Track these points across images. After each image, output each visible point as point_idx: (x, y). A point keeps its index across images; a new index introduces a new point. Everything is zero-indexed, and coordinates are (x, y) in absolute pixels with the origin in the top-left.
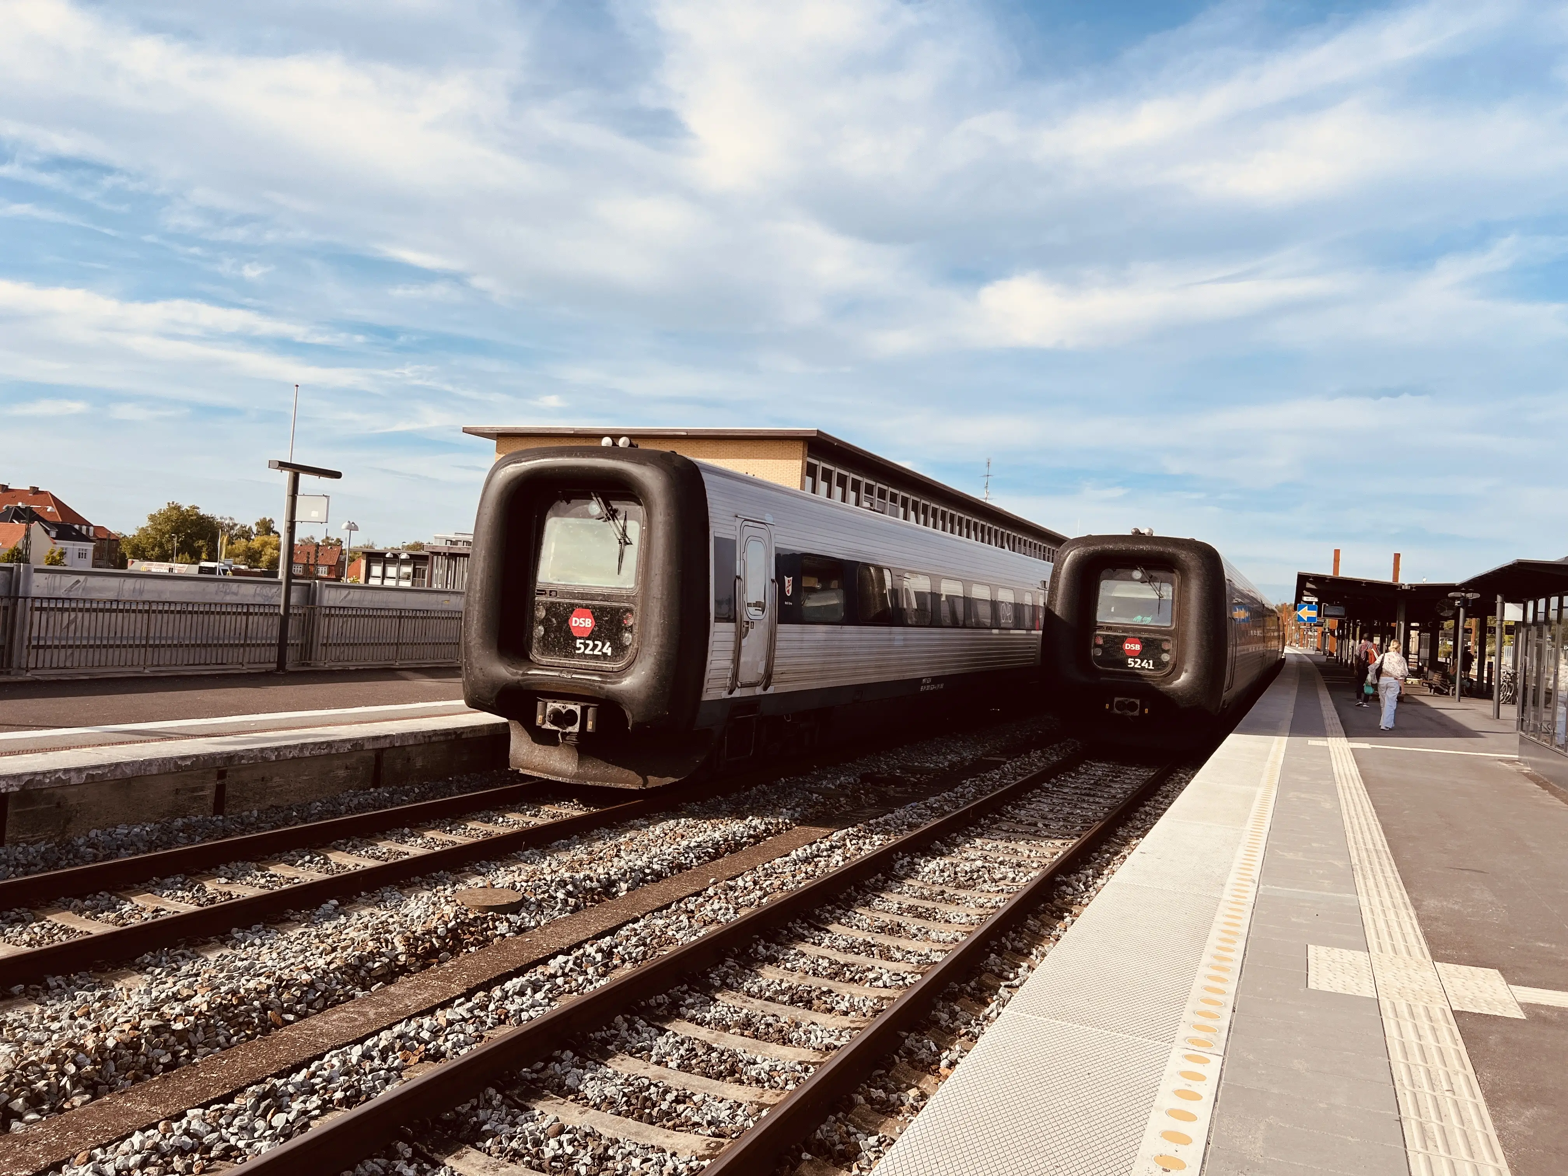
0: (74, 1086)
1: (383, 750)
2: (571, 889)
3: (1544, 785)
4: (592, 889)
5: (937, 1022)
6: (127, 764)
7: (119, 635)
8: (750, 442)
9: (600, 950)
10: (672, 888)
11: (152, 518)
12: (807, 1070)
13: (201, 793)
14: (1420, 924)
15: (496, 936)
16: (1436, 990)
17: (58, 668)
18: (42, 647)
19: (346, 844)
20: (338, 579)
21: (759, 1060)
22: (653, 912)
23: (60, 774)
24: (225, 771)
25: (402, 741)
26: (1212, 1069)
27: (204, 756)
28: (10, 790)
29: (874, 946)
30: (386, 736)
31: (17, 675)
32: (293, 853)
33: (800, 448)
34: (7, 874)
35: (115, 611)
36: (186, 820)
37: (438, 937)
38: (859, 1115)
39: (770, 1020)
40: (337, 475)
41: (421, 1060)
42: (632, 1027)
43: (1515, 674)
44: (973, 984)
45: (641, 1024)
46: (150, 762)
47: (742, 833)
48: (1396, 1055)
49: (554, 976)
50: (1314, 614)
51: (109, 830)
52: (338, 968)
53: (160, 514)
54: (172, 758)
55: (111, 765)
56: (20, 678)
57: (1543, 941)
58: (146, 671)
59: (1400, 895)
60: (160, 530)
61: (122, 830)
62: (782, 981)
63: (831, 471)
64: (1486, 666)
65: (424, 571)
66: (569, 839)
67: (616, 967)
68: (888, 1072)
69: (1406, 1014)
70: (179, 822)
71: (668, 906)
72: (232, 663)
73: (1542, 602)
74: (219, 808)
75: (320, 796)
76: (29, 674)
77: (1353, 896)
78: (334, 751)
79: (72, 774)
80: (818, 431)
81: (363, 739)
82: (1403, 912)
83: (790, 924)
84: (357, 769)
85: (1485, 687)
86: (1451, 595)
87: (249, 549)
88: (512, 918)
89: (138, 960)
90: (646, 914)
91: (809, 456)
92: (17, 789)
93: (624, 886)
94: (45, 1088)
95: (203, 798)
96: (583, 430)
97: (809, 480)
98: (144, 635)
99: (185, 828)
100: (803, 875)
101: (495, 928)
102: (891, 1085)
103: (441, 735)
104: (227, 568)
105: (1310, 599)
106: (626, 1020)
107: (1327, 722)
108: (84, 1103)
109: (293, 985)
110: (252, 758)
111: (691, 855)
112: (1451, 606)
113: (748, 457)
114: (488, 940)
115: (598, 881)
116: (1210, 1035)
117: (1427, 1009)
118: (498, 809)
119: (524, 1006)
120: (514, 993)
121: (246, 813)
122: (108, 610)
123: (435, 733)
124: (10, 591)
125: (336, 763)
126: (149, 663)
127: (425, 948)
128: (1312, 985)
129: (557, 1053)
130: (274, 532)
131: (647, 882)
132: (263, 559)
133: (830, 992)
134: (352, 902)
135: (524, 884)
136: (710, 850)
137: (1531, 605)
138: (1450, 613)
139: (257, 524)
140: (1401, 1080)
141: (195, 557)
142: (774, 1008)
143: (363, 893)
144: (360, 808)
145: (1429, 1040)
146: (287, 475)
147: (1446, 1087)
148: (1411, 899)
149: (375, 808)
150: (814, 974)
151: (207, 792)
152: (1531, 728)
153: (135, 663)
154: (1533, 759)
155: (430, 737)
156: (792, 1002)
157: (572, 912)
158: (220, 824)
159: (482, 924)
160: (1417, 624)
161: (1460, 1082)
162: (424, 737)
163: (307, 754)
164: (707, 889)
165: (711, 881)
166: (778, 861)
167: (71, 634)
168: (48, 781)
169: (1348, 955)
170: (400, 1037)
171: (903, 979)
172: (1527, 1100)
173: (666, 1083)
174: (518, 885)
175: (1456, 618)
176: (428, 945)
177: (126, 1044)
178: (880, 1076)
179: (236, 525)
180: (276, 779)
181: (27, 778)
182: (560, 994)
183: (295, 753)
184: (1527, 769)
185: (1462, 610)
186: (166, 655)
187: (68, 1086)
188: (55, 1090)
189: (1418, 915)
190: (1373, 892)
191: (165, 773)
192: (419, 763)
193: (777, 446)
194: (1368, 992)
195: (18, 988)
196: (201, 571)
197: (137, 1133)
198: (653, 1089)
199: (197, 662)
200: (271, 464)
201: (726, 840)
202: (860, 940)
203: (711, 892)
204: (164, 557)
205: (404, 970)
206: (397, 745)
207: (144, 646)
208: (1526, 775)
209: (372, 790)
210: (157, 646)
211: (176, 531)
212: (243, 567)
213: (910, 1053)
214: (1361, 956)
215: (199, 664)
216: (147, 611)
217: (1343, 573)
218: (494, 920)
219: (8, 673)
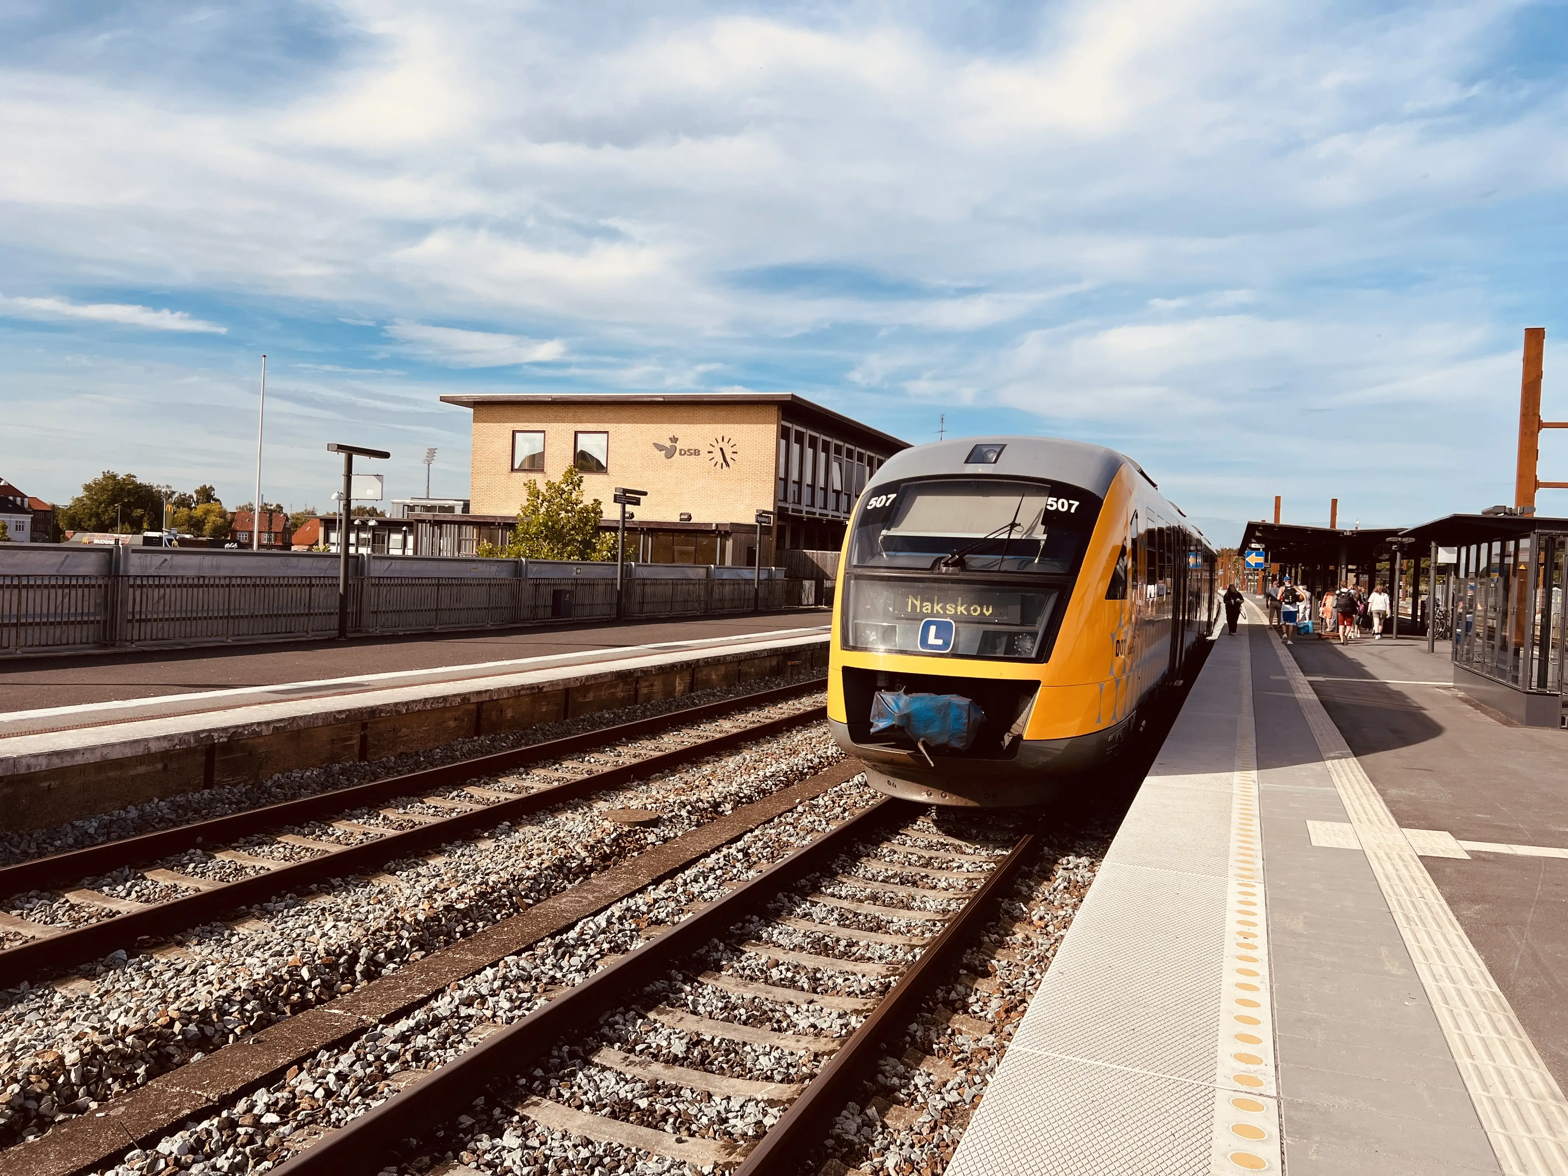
0: (412, 946)
1: (482, 703)
2: (690, 809)
3: (1476, 707)
4: (705, 809)
5: (1020, 892)
6: (301, 717)
7: (206, 608)
8: (725, 407)
9: (739, 851)
10: (771, 807)
11: (88, 488)
12: (935, 925)
13: (350, 743)
14: (1387, 806)
15: (648, 844)
16: (1404, 844)
17: (157, 639)
18: (144, 620)
19: (479, 781)
20: (288, 546)
21: (895, 920)
22: (764, 824)
23: (255, 727)
24: (367, 724)
25: (499, 695)
26: (1260, 889)
27: (354, 710)
28: (221, 740)
29: (947, 845)
30: (486, 691)
31: (121, 646)
32: (441, 789)
33: (774, 412)
34: (225, 810)
35: (201, 586)
36: (341, 766)
37: (607, 845)
38: (988, 949)
39: (892, 895)
40: (386, 455)
41: (649, 925)
42: (791, 900)
43: (1447, 611)
44: (1037, 867)
45: (797, 898)
46: (315, 717)
47: (803, 765)
48: (1382, 881)
49: (712, 869)
50: (1261, 559)
51: (287, 774)
52: (548, 868)
53: (95, 484)
54: (331, 712)
55: (289, 718)
56: (123, 650)
57: (1480, 813)
58: (229, 640)
59: (1369, 787)
60: (96, 500)
61: (296, 774)
62: (887, 870)
63: (803, 433)
64: (1419, 604)
65: (384, 537)
66: (662, 773)
67: (755, 863)
68: (997, 923)
69: (1385, 858)
70: (337, 767)
71: (772, 820)
72: (299, 632)
73: (1474, 548)
74: (363, 756)
75: (437, 744)
76: (133, 646)
77: (1333, 789)
78: (448, 705)
79: (263, 727)
80: (792, 395)
81: (469, 693)
82: (1372, 798)
83: (876, 830)
84: (463, 720)
85: (1419, 625)
86: (1388, 539)
87: (191, 518)
88: (656, 830)
89: (386, 867)
90: (758, 826)
91: (783, 419)
92: (225, 740)
93: (729, 806)
94: (394, 947)
95: (352, 746)
96: (561, 397)
97: (783, 442)
98: (226, 607)
99: (343, 772)
100: (868, 795)
101: (646, 838)
102: (1002, 932)
103: (528, 689)
104: (172, 537)
105: (1257, 546)
106: (785, 896)
107: (1282, 659)
108: (422, 957)
109: (523, 879)
110: (388, 712)
111: (769, 782)
112: (1388, 550)
113: (724, 422)
114: (642, 847)
115: (708, 802)
116: (1251, 872)
117: (1399, 855)
118: (587, 752)
119: (703, 889)
120: (691, 881)
121: (384, 759)
122: (196, 586)
123: (523, 687)
124: (110, 571)
125: (448, 715)
126: (231, 633)
127: (600, 853)
128: (1314, 844)
129: (748, 917)
130: (214, 500)
131: (743, 803)
132: (206, 527)
133: (927, 876)
134: (520, 824)
135: (654, 806)
136: (782, 778)
137: (1464, 550)
138: (1386, 556)
139: (197, 492)
140: (1387, 893)
141: (137, 528)
142: (889, 887)
143: (525, 817)
144: (470, 753)
145: (1404, 872)
146: (342, 456)
147: (1418, 895)
148: (1377, 789)
149: (483, 754)
150: (910, 865)
151: (354, 742)
152: (1464, 659)
153: (220, 633)
154: (1465, 685)
155: (519, 691)
156: (902, 883)
157: (696, 826)
158: (368, 768)
159: (635, 835)
160: (1354, 567)
161: (1428, 893)
162: (515, 691)
163: (428, 707)
164: (796, 807)
165: (797, 801)
166: (843, 785)
167: (161, 609)
168: (246, 732)
169: (1337, 826)
170: (628, 909)
171: (981, 867)
172: (1474, 901)
173: (835, 935)
174: (649, 807)
175: (1393, 561)
176: (602, 851)
177: (431, 918)
178: (992, 926)
179: (174, 493)
180: (404, 730)
181: (232, 730)
182: (724, 881)
183: (420, 707)
184: (1461, 694)
185: (1398, 554)
186: (244, 626)
187: (408, 946)
188: (399, 948)
189: (1384, 800)
190: (1348, 786)
191: (328, 725)
192: (509, 714)
193: (752, 411)
194: (1355, 846)
195: (314, 887)
196: (147, 541)
197: (488, 968)
198: (827, 939)
199: (270, 631)
200: (329, 447)
201: (792, 771)
202: (935, 841)
203: (800, 809)
204: (103, 528)
205: (592, 868)
206: (495, 698)
207: (227, 617)
208: (1460, 698)
209: (476, 738)
210: (237, 617)
211: (112, 501)
212: (188, 536)
213: (1007, 912)
214: (1347, 826)
215: (272, 633)
216: (228, 586)
217: (1283, 521)
218: (644, 832)
219: (113, 645)
